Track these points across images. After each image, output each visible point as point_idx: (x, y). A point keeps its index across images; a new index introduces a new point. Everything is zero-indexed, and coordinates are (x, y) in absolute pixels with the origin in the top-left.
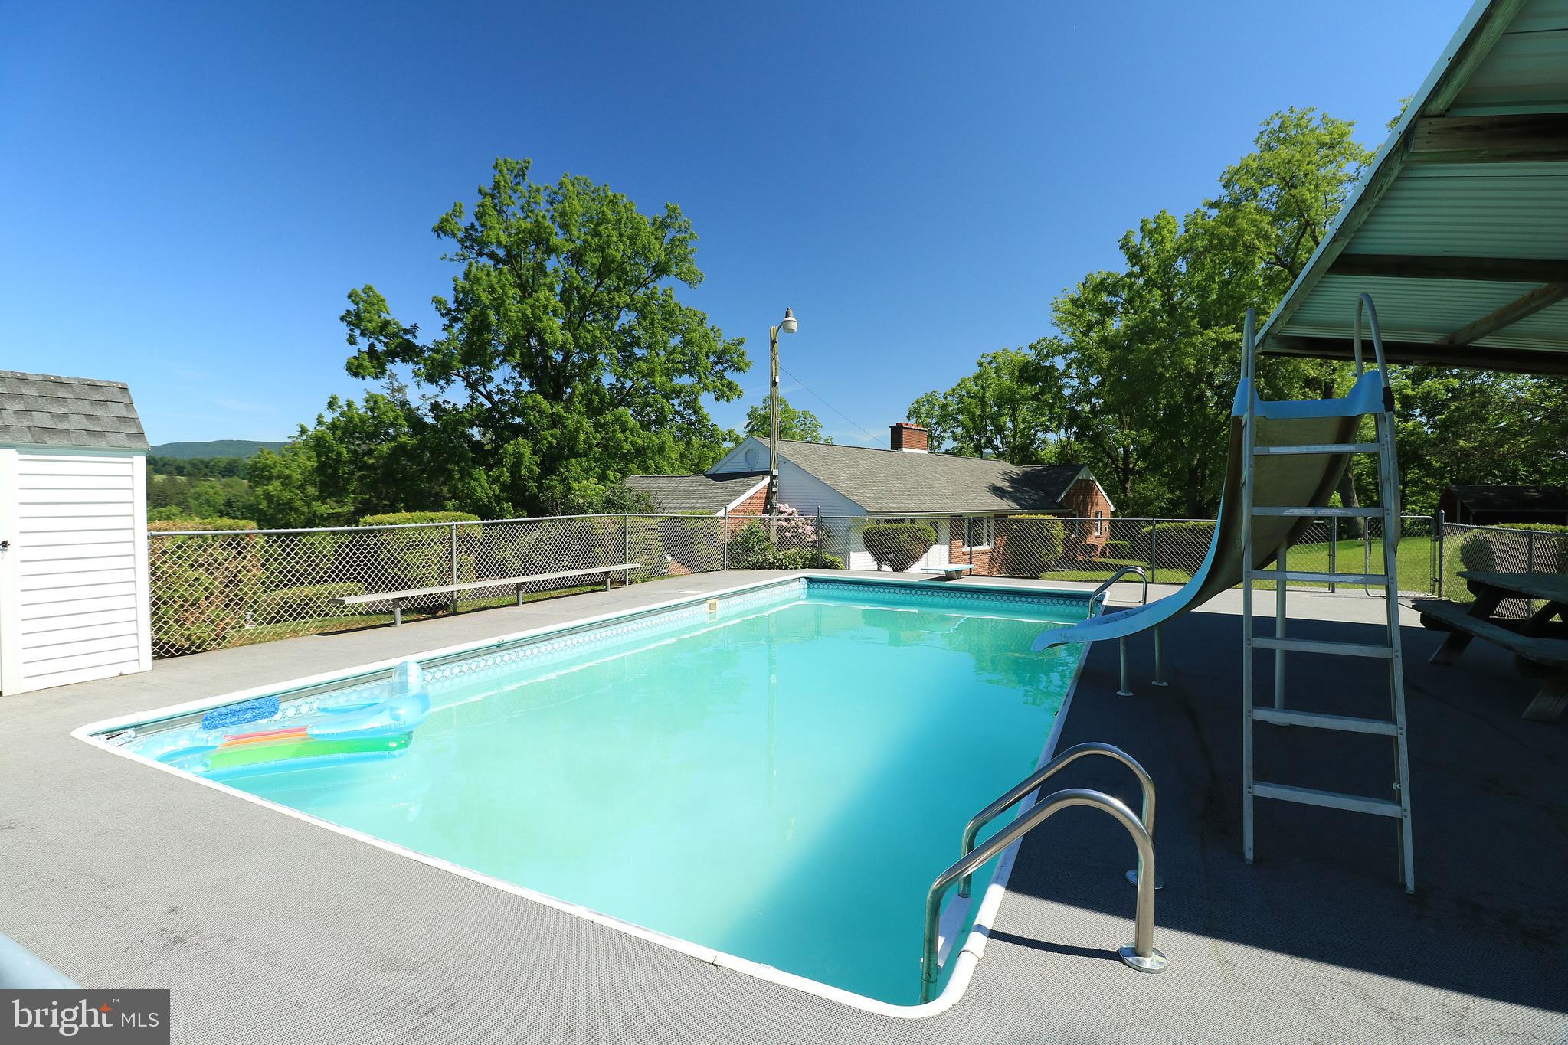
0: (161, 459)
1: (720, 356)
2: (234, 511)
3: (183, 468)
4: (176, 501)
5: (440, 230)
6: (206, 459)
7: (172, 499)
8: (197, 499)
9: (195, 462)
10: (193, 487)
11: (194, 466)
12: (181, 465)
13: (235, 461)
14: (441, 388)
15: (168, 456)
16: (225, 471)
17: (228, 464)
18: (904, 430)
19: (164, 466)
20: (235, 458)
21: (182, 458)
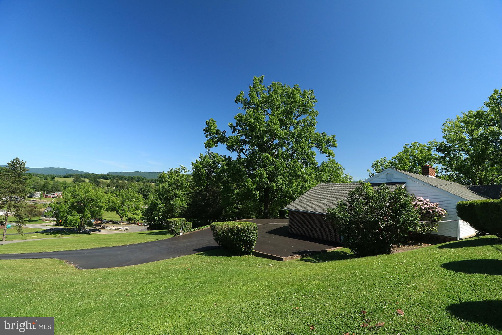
0: (121, 176)
1: (327, 142)
2: (141, 191)
3: (126, 179)
4: (125, 188)
5: (237, 100)
6: (132, 176)
7: (124, 188)
8: (131, 188)
9: (129, 177)
10: (130, 184)
11: (129, 178)
12: (126, 178)
13: (139, 177)
14: (231, 152)
15: (122, 175)
16: (137, 180)
17: (138, 178)
18: (429, 168)
19: (121, 178)
20: (140, 176)
21: (126, 176)
